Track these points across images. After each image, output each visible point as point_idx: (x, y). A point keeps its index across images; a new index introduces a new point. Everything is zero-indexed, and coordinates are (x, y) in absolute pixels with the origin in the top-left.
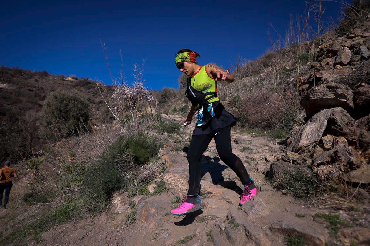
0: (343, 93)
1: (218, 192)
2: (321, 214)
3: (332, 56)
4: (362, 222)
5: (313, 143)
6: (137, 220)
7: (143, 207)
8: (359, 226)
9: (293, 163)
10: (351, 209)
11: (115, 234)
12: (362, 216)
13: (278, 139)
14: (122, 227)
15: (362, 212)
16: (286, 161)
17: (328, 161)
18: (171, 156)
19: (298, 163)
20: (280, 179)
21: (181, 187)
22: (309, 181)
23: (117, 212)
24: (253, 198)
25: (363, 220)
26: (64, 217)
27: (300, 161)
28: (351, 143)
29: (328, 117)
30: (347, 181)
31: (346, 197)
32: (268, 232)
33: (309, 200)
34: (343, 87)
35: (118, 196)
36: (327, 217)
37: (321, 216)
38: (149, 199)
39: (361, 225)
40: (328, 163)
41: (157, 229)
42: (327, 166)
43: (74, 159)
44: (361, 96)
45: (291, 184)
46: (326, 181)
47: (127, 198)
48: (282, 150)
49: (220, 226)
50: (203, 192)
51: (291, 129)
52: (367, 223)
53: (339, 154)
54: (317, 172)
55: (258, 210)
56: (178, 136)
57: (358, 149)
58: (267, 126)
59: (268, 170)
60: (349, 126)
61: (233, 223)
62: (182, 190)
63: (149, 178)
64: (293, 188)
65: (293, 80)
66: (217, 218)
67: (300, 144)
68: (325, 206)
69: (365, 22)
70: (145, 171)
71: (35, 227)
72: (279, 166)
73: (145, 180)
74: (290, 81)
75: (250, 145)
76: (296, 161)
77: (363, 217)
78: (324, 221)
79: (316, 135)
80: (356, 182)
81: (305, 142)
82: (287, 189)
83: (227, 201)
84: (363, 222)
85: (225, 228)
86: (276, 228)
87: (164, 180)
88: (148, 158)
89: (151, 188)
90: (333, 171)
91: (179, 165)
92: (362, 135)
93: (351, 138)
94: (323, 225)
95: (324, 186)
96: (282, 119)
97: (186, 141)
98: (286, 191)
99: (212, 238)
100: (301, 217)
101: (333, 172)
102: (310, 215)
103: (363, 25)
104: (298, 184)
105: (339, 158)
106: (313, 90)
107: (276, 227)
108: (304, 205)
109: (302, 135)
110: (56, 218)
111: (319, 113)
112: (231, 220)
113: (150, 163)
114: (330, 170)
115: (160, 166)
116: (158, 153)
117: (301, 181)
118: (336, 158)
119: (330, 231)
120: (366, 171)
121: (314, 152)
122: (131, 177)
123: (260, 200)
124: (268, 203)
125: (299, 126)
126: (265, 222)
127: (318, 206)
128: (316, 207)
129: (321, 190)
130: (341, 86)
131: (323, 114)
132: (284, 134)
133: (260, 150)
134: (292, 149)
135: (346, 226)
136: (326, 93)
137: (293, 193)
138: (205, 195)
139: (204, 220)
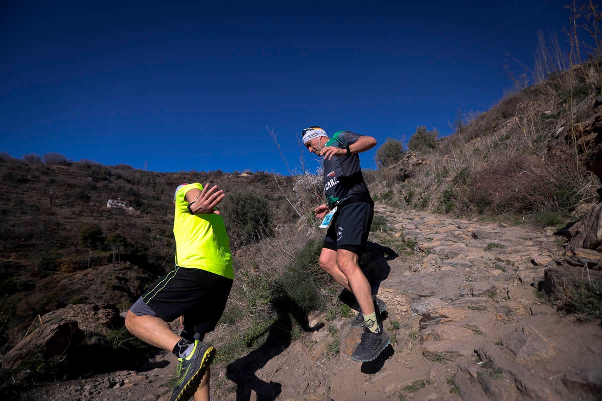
1: (457, 315)
6: (341, 352)
7: (348, 334)
9: (590, 268)
11: (314, 369)
13: (551, 228)
14: (323, 361)
16: (575, 265)
19: (600, 268)
20: (567, 296)
23: (315, 339)
24: (520, 327)
32: (561, 388)
35: (314, 318)
43: (257, 271)
45: (593, 305)
47: (325, 321)
48: (561, 245)
49: (469, 370)
50: (433, 315)
51: (571, 210)
55: (534, 347)
56: (385, 235)
58: (524, 208)
59: (539, 280)
61: (491, 366)
62: (400, 312)
64: (597, 312)
65: (563, 130)
66: (461, 356)
67: (599, 234)
72: (563, 274)
74: (558, 132)
75: (500, 240)
76: (597, 264)
82: (584, 312)
83: (474, 331)
85: (478, 373)
86: (576, 382)
96: (552, 195)
97: (397, 241)
98: (582, 316)
99: (457, 388)
112: (485, 361)
122: (328, 293)
123: (535, 330)
124: (551, 336)
125: (588, 202)
126: (550, 369)
132: (559, 219)
133: (519, 247)
134: (583, 244)
137: (599, 320)
138: (437, 320)
139: (441, 358)
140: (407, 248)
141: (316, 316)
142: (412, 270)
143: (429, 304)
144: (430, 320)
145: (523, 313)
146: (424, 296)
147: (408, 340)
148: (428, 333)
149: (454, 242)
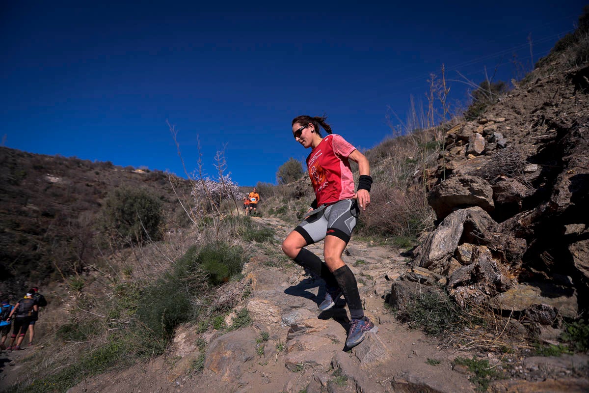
0: (480, 188)
1: (320, 325)
2: (462, 359)
3: (463, 144)
4: (519, 370)
5: (447, 254)
6: (205, 368)
7: (215, 348)
8: (516, 377)
9: (422, 283)
10: (503, 350)
11: (172, 389)
12: (518, 360)
13: (403, 249)
14: (184, 379)
15: (518, 354)
16: (412, 281)
17: (468, 280)
18: (259, 274)
19: (428, 283)
20: (405, 306)
21: (270, 318)
22: (445, 310)
23: (179, 355)
25: (521, 367)
26: (104, 363)
27: (431, 280)
28: (496, 254)
29: (464, 219)
30: (495, 308)
31: (494, 331)
32: (390, 389)
33: (445, 337)
34: (480, 180)
35: (183, 331)
36: (470, 363)
37: (463, 362)
38: (226, 336)
39: (518, 375)
40: (468, 283)
41: (232, 382)
42: (466, 287)
43: (129, 277)
44: (502, 192)
45: (420, 314)
46: (467, 309)
47: (195, 334)
48: (407, 264)
49: (321, 379)
50: (300, 326)
51: (418, 236)
52: (526, 371)
53: (482, 270)
54: (454, 295)
55: (375, 353)
56: (270, 247)
57: (506, 263)
58: (388, 232)
59: (388, 293)
60: (491, 230)
61: (339, 374)
62: (272, 323)
63: (226, 305)
64: (423, 320)
65: (418, 172)
66: (318, 365)
67: (430, 256)
68: (467, 346)
69: (498, 106)
70: (223, 295)
71: (59, 379)
72: (404, 288)
73: (222, 308)
74: (415, 174)
75: (366, 258)
76: (426, 280)
77: (520, 362)
78: (467, 370)
79: (451, 243)
80: (507, 309)
81: (436, 254)
82: (415, 320)
83: (333, 340)
84: (521, 369)
85: (328, 382)
86: (401, 383)
87: (248, 307)
88: (229, 276)
89: (229, 320)
91: (269, 286)
92: (509, 243)
93: (495, 247)
94: (466, 376)
95: (464, 316)
96: (407, 222)
97: (280, 253)
98: (413, 324)
100: (436, 363)
101: (475, 296)
102: (448, 360)
103: (494, 109)
104: (429, 314)
105: (481, 276)
106: (442, 185)
107: (400, 381)
108: (439, 345)
109: (432, 244)
110: (91, 365)
111: (452, 215)
112: (336, 369)
113: (230, 283)
114: (471, 292)
115: (244, 288)
116: (242, 270)
117: (432, 308)
118: (478, 276)
119: (476, 386)
120: (518, 294)
121: (449, 267)
122: (203, 303)
123: (378, 338)
124: (389, 342)
125: (428, 231)
126: (384, 372)
127: (458, 346)
128: (456, 348)
129: (461, 323)
130: (477, 179)
131: (458, 216)
132: (410, 242)
133: (379, 265)
134: (421, 263)
135: (497, 377)
136: (460, 189)
137: (423, 327)
138: (303, 330)
139: (300, 369)
140: (289, 260)
141: (187, 328)
142: (290, 281)
143: (298, 314)
144: (297, 331)
146: (295, 307)
147: (274, 352)
148: (293, 344)
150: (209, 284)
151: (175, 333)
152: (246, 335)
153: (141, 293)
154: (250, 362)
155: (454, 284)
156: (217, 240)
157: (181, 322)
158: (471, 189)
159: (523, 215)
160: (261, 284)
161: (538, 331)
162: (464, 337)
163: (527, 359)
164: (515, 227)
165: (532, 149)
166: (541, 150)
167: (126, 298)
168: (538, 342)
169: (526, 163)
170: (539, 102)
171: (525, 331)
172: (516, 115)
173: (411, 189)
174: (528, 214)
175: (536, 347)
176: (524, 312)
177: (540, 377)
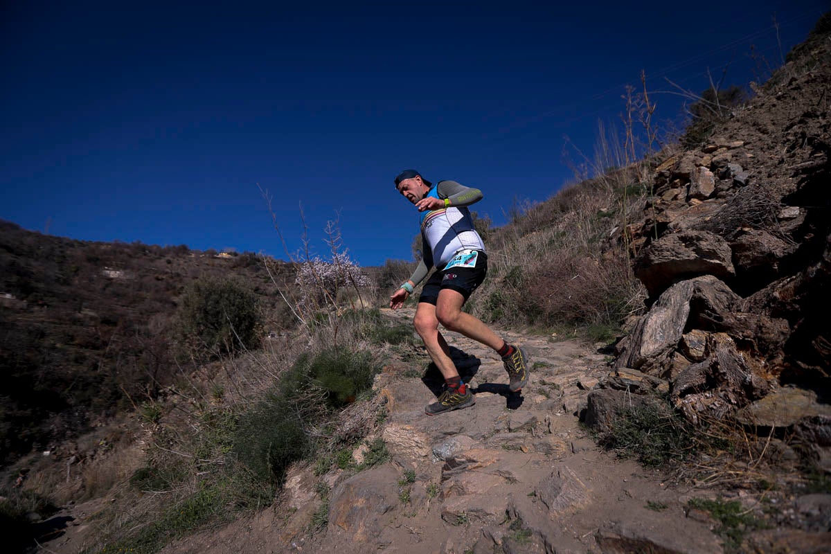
0: (711, 248)
1: (488, 457)
2: (700, 501)
3: (682, 185)
4: (790, 514)
5: (667, 347)
6: (329, 523)
7: (342, 495)
8: (785, 526)
9: (632, 391)
10: (762, 486)
12: (787, 500)
13: (601, 343)
14: (303, 539)
15: (785, 491)
16: (618, 388)
17: (702, 384)
18: (396, 389)
19: (642, 391)
20: (609, 426)
21: (415, 450)
22: (667, 429)
23: (293, 507)
24: (557, 470)
25: (792, 511)
26: (194, 519)
28: (742, 345)
29: (690, 295)
30: (745, 423)
31: (747, 458)
32: (594, 547)
33: (672, 469)
34: (711, 236)
35: (297, 473)
36: (713, 507)
37: (701, 505)
38: (356, 477)
39: (787, 522)
40: (701, 389)
41: (369, 541)
42: (699, 394)
43: (220, 402)
44: (746, 251)
45: (633, 437)
46: (703, 427)
47: (313, 476)
48: (608, 365)
49: (493, 535)
50: (459, 460)
51: (623, 323)
52: (800, 516)
53: (722, 369)
54: (682, 408)
55: (569, 496)
56: (409, 349)
57: (759, 356)
58: (577, 319)
59: (583, 407)
60: (733, 309)
61: (519, 527)
62: (418, 457)
63: (353, 434)
64: (637, 445)
65: (617, 230)
66: (488, 514)
67: (642, 351)
68: (706, 482)
69: (730, 125)
70: (348, 421)
71: (138, 542)
72: (606, 400)
73: (348, 438)
74: (612, 233)
75: (548, 358)
76: (639, 387)
77: (790, 504)
78: (709, 516)
79: (672, 332)
80: (764, 425)
81: (651, 348)
82: (625, 446)
83: (507, 478)
84: (792, 514)
85: (504, 539)
86: (611, 538)
87: (384, 437)
88: (355, 393)
89: (358, 455)
90: (715, 405)
91: (411, 406)
92: (762, 327)
93: (741, 334)
94: (708, 525)
95: (699, 438)
96: (604, 304)
97: (424, 357)
98: (623, 451)
100: (660, 508)
101: (715, 408)
102: (678, 503)
103: (726, 129)
104: (645, 437)
105: (722, 377)
106: (654, 246)
107: (609, 535)
108: (663, 481)
109: (644, 334)
110: (178, 523)
111: (671, 290)
112: (514, 520)
113: (358, 404)
114: (708, 402)
115: (377, 409)
116: (372, 384)
117: (650, 427)
118: (716, 378)
119: (724, 540)
120: (780, 402)
121: (672, 367)
122: (322, 434)
123: (572, 473)
124: (589, 479)
125: (637, 315)
126: (584, 523)
127: (692, 481)
128: (689, 485)
129: (695, 447)
130: (706, 235)
131: (680, 291)
132: (610, 332)
133: (567, 367)
134: (628, 362)
135: (756, 526)
136: (681, 251)
137: (638, 456)
138: (463, 466)
139: (463, 521)
141: (301, 468)
143: (455, 444)
144: (454, 467)
145: (564, 450)
146: (450, 434)
147: (425, 498)
148: (450, 486)
149: (496, 360)
150: (328, 406)
151: (286, 475)
152: (383, 475)
153: (237, 422)
154: (391, 513)
155: (681, 391)
156: (336, 345)
157: (293, 461)
158: (698, 250)
159: (781, 284)
160: (401, 402)
161: (816, 456)
162: (700, 468)
163: (801, 498)
164: (769, 302)
165: (789, 184)
166: (804, 184)
167: (218, 430)
168: (817, 472)
169: (781, 205)
170: (795, 113)
171: (795, 457)
172: (761, 135)
173: (608, 255)
174: (788, 283)
175: (814, 479)
176: (791, 428)
177: (823, 525)
